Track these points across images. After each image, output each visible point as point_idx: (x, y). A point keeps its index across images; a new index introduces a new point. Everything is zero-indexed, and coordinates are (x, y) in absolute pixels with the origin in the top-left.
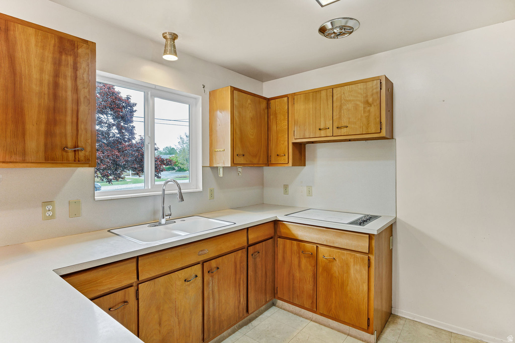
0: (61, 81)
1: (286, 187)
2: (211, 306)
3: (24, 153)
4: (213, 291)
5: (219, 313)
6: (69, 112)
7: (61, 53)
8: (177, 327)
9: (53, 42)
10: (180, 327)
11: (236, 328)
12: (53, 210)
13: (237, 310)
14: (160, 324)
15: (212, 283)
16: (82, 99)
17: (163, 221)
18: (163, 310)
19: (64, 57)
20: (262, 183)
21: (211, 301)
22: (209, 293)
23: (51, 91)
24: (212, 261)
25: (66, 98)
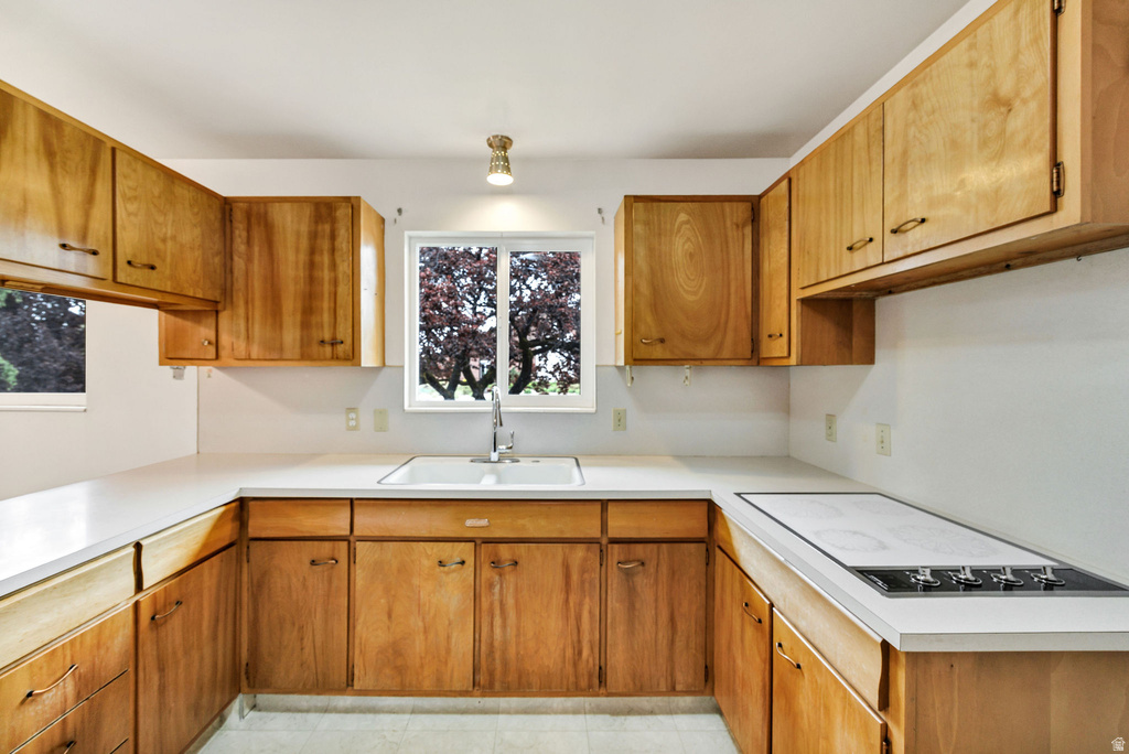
0: (317, 258)
1: (830, 419)
2: (498, 631)
3: (281, 349)
4: (501, 602)
5: (518, 653)
6: (326, 295)
7: (316, 222)
8: (422, 637)
9: (308, 212)
10: (426, 638)
11: (587, 706)
12: (357, 419)
13: (569, 669)
14: (390, 616)
15: (501, 587)
16: (340, 276)
17: (494, 456)
18: (394, 596)
19: (320, 228)
20: (785, 407)
21: (498, 621)
22: (492, 604)
23: (307, 273)
24: (501, 545)
25: (323, 279)
